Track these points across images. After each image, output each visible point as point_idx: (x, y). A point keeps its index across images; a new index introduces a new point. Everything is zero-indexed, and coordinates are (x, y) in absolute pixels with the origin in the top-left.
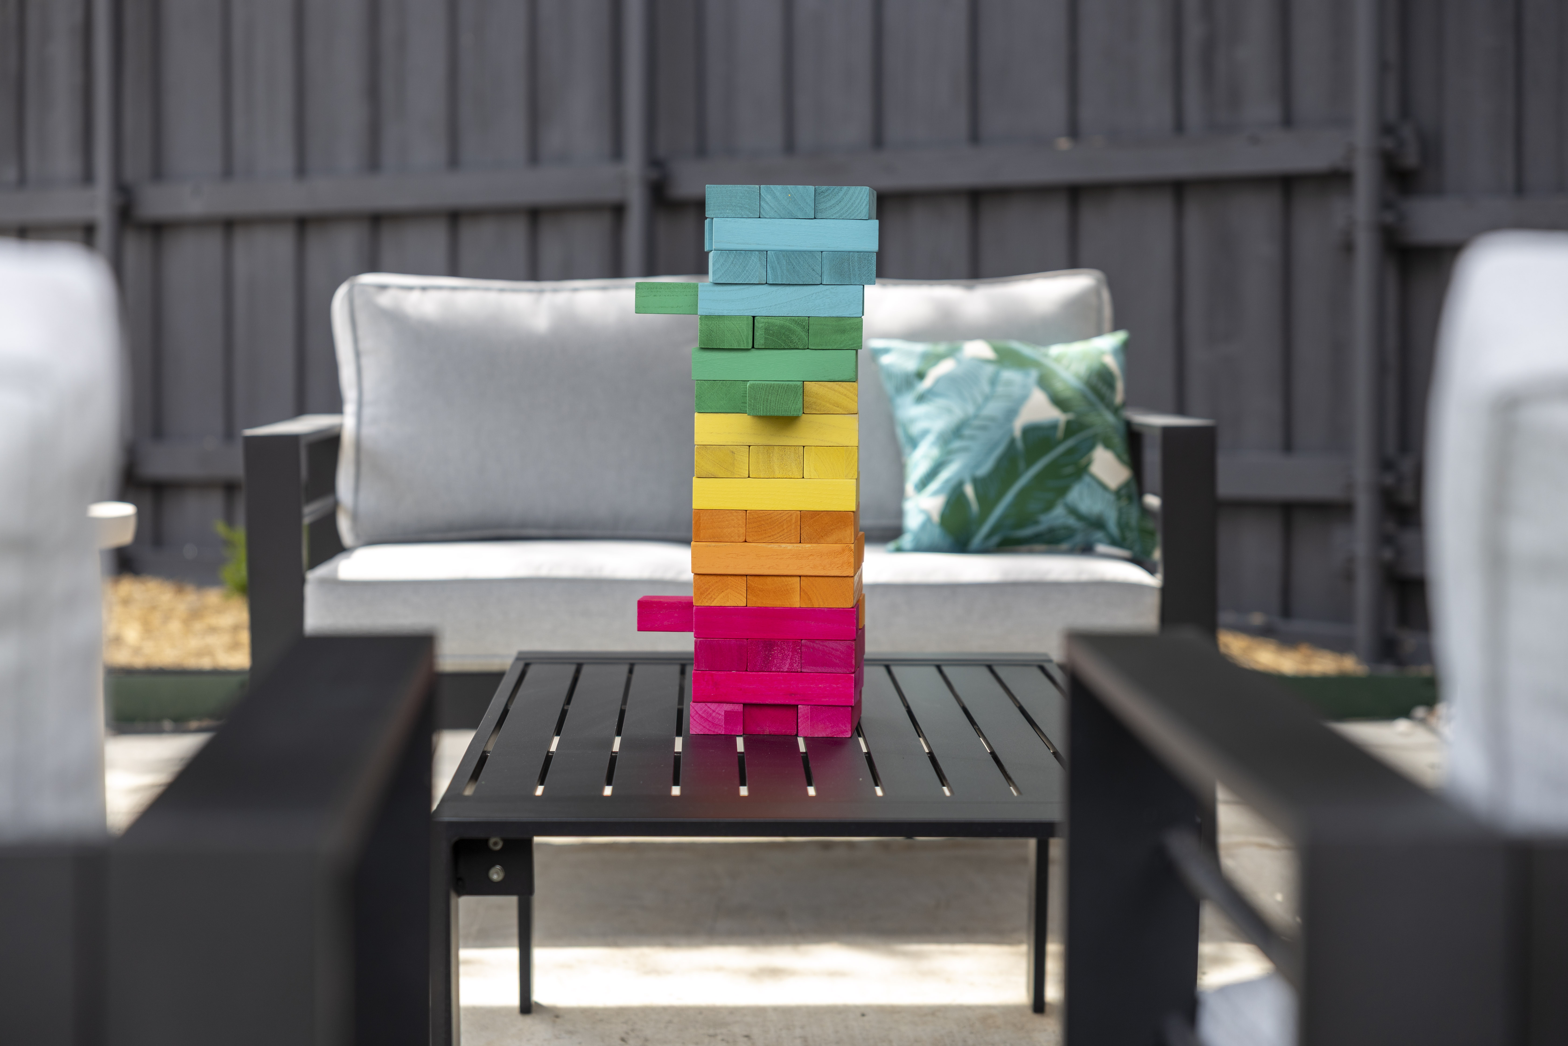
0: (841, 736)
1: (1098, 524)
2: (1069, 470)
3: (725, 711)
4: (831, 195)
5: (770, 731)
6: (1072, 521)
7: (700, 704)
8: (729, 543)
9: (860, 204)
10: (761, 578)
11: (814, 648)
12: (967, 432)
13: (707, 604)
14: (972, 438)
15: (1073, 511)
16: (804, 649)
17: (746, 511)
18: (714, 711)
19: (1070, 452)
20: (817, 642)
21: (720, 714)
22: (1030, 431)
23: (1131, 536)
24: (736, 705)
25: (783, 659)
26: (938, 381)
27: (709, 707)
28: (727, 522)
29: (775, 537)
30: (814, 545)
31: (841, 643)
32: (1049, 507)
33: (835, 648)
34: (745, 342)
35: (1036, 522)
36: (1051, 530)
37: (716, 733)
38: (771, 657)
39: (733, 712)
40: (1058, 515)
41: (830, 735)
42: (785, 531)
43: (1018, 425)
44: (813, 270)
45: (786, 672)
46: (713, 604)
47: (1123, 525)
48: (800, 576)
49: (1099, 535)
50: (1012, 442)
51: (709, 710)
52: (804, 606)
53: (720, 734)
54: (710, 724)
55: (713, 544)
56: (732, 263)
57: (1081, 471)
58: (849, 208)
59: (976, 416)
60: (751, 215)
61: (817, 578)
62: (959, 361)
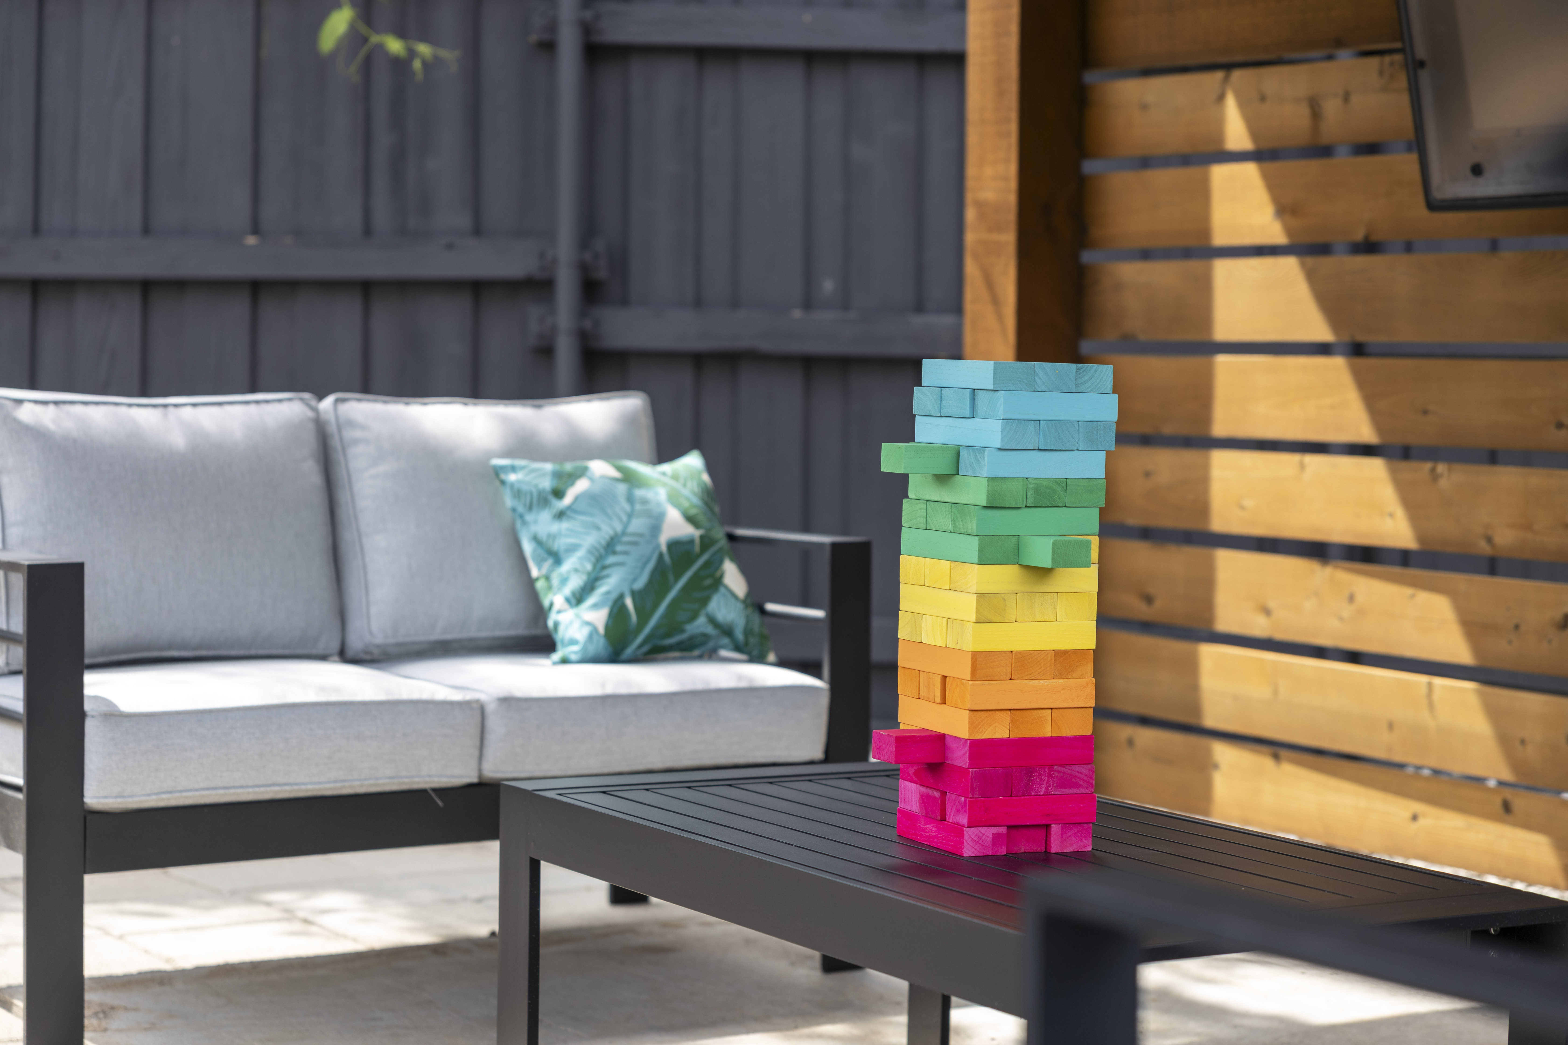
0: (1084, 850)
1: (727, 631)
2: (708, 582)
3: (993, 834)
4: (1085, 372)
5: (1025, 850)
6: (710, 630)
7: (973, 828)
8: (999, 682)
9: (1107, 380)
10: (1022, 711)
11: (1064, 773)
12: (619, 548)
13: (978, 737)
14: (625, 553)
15: (712, 620)
16: (1056, 774)
17: (1012, 651)
18: (984, 834)
19: (707, 565)
20: (1066, 767)
21: (988, 837)
22: (673, 545)
23: (753, 641)
24: (1001, 827)
25: (1040, 784)
26: (577, 499)
27: (980, 831)
28: (997, 663)
29: (1035, 674)
30: (1065, 680)
31: (1085, 766)
32: (693, 617)
33: (1080, 771)
34: (1021, 501)
35: (683, 631)
36: (692, 638)
37: (985, 855)
38: (1031, 782)
39: (999, 834)
40: (700, 625)
41: (1076, 850)
42: (1043, 668)
43: (663, 539)
44: (1073, 437)
45: (1043, 795)
46: (983, 737)
47: (747, 632)
48: (1052, 709)
49: (726, 641)
50: (661, 555)
51: (980, 834)
52: (1055, 735)
53: (988, 855)
54: (980, 846)
55: (987, 682)
56: (1015, 431)
57: (717, 582)
58: (1098, 383)
59: (624, 533)
60: (1028, 389)
61: (1065, 710)
62: (592, 479)
